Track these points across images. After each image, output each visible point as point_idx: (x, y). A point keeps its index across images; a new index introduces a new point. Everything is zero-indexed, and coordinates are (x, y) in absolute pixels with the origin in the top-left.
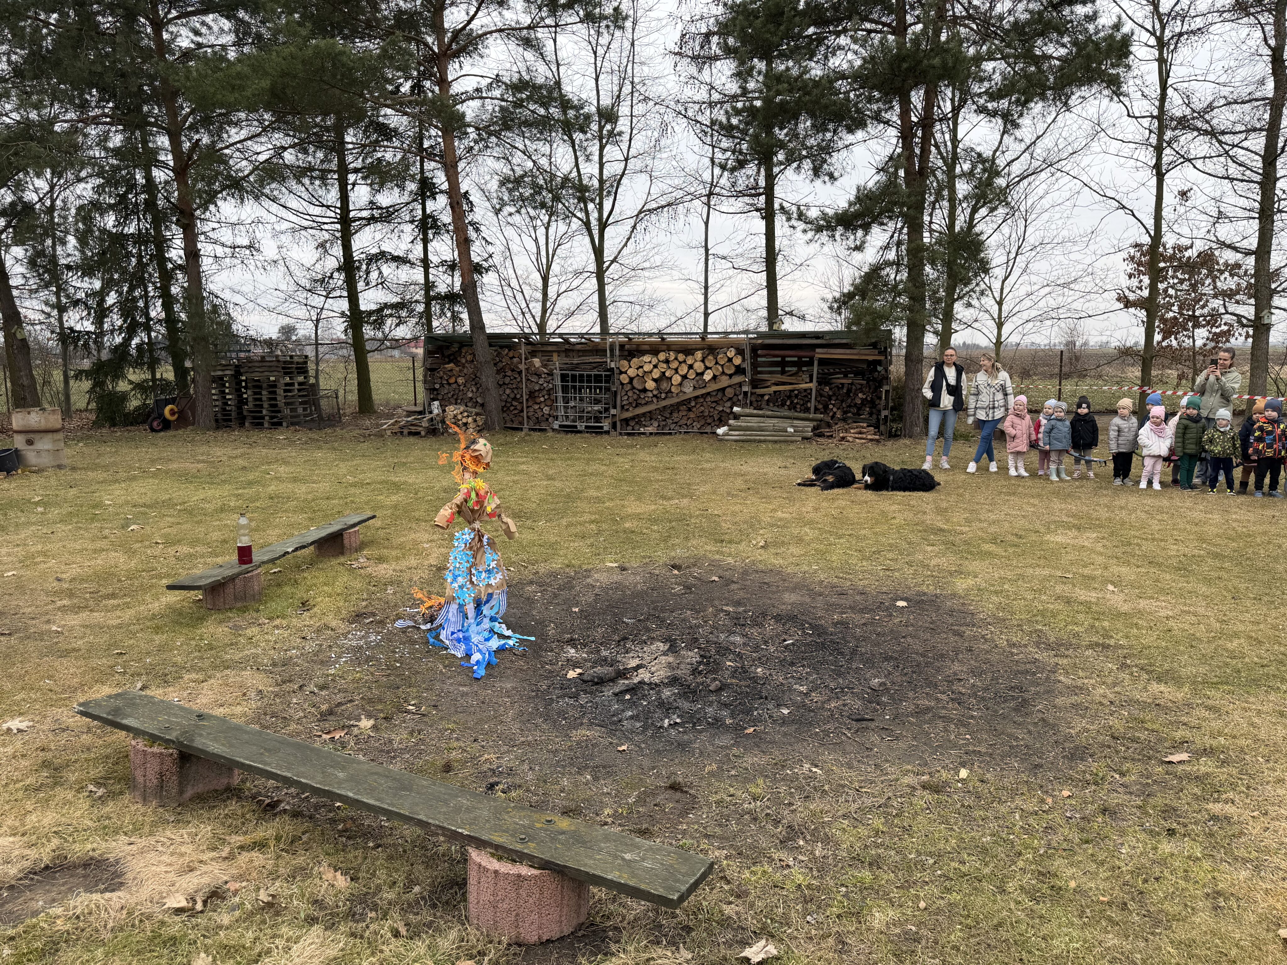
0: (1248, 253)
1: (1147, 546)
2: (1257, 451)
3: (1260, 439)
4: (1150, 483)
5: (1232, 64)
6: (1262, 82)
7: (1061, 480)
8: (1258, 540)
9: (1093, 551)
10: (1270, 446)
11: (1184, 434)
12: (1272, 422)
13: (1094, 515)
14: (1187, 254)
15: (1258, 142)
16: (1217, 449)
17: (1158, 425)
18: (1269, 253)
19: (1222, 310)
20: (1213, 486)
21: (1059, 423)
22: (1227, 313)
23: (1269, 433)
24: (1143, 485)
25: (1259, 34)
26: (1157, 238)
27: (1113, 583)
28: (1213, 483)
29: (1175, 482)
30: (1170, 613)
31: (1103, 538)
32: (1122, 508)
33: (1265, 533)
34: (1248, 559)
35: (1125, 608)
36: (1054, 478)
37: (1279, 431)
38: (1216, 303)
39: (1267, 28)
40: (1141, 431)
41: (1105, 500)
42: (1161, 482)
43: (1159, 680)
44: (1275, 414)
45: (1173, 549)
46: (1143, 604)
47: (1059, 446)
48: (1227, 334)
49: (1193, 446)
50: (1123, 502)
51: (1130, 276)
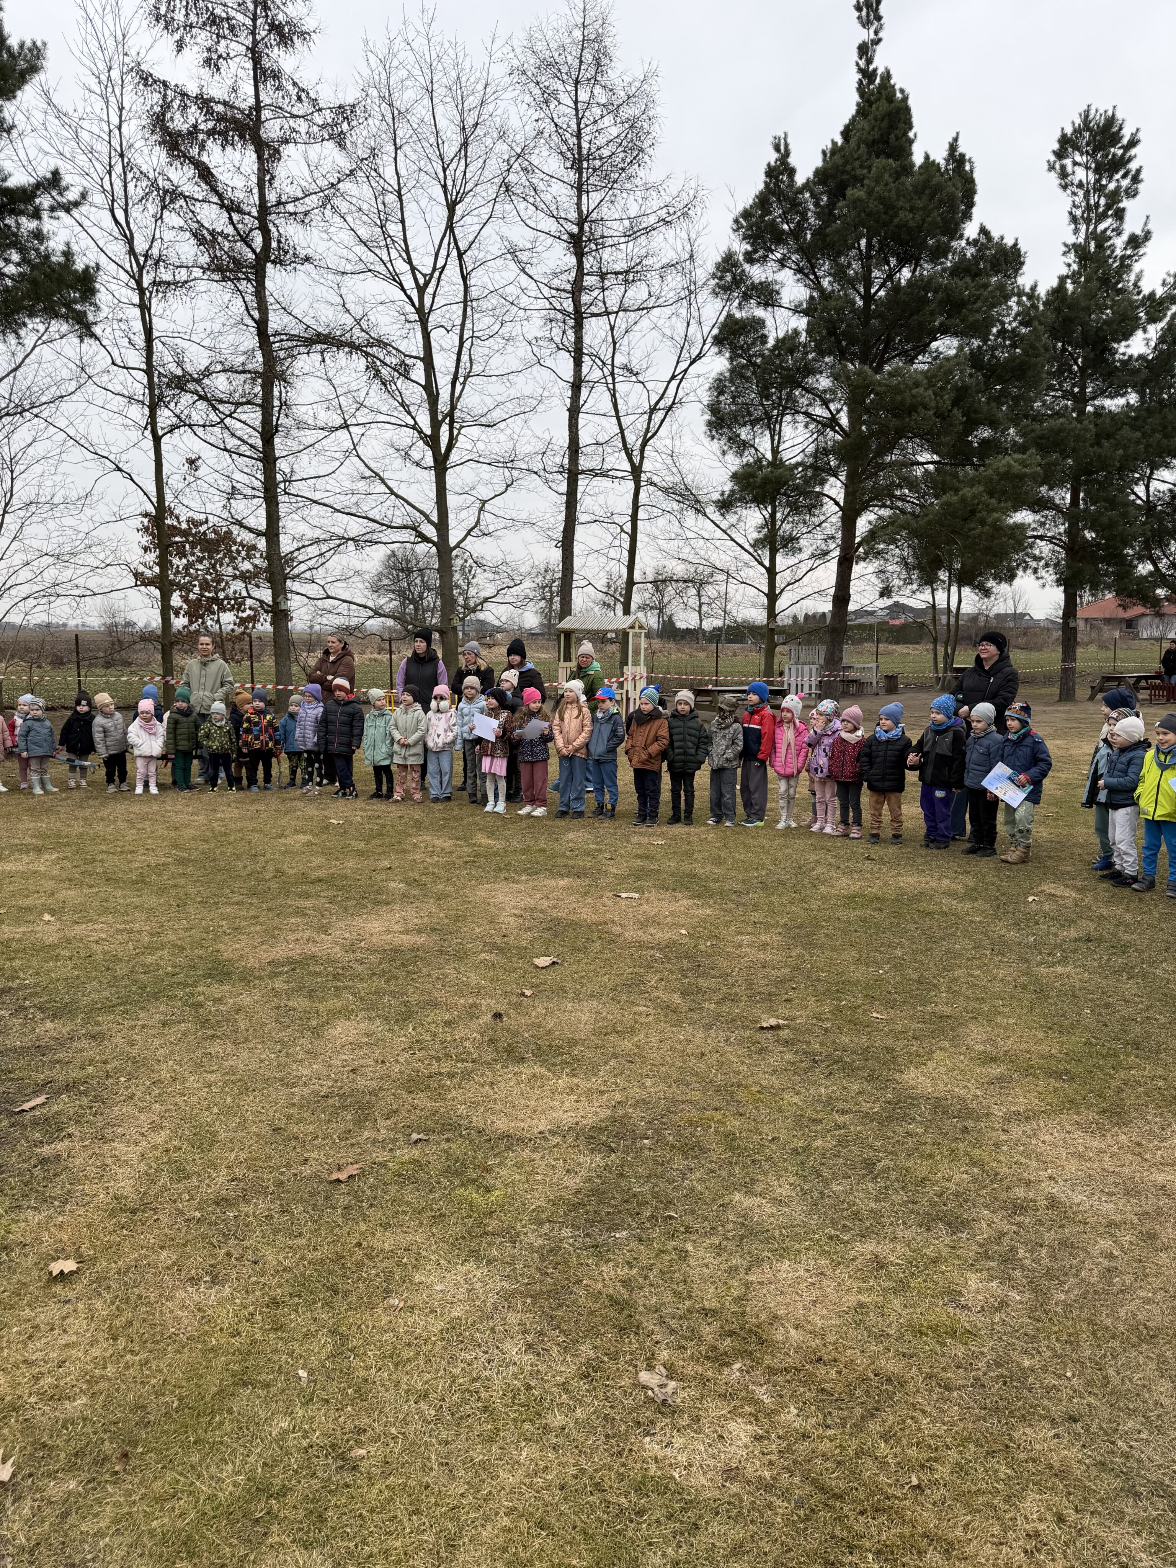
0: (259, 534)
1: (112, 861)
2: (246, 744)
3: (248, 731)
4: (146, 785)
5: (217, 327)
6: (249, 354)
7: (47, 792)
8: (232, 839)
9: (44, 876)
10: (257, 738)
11: (175, 729)
12: (260, 712)
13: (66, 831)
14: (202, 529)
15: (254, 416)
16: (215, 745)
17: (148, 720)
18: (278, 535)
19: (244, 594)
20: (214, 785)
21: (37, 724)
22: (250, 597)
23: (256, 724)
24: (139, 790)
25: (240, 301)
26: (161, 509)
27: (52, 912)
28: (212, 781)
29: (174, 783)
30: (104, 936)
31: (65, 858)
32: (102, 819)
33: (241, 830)
34: (214, 860)
35: (53, 938)
36: (38, 791)
37: (265, 722)
38: (237, 586)
39: (248, 298)
40: (130, 728)
41: (88, 813)
42: (158, 785)
43: (54, 1017)
44: (262, 704)
45: (140, 861)
46: (79, 930)
47: (39, 752)
48: (254, 619)
49: (185, 742)
50: (105, 813)
51: (146, 549)
